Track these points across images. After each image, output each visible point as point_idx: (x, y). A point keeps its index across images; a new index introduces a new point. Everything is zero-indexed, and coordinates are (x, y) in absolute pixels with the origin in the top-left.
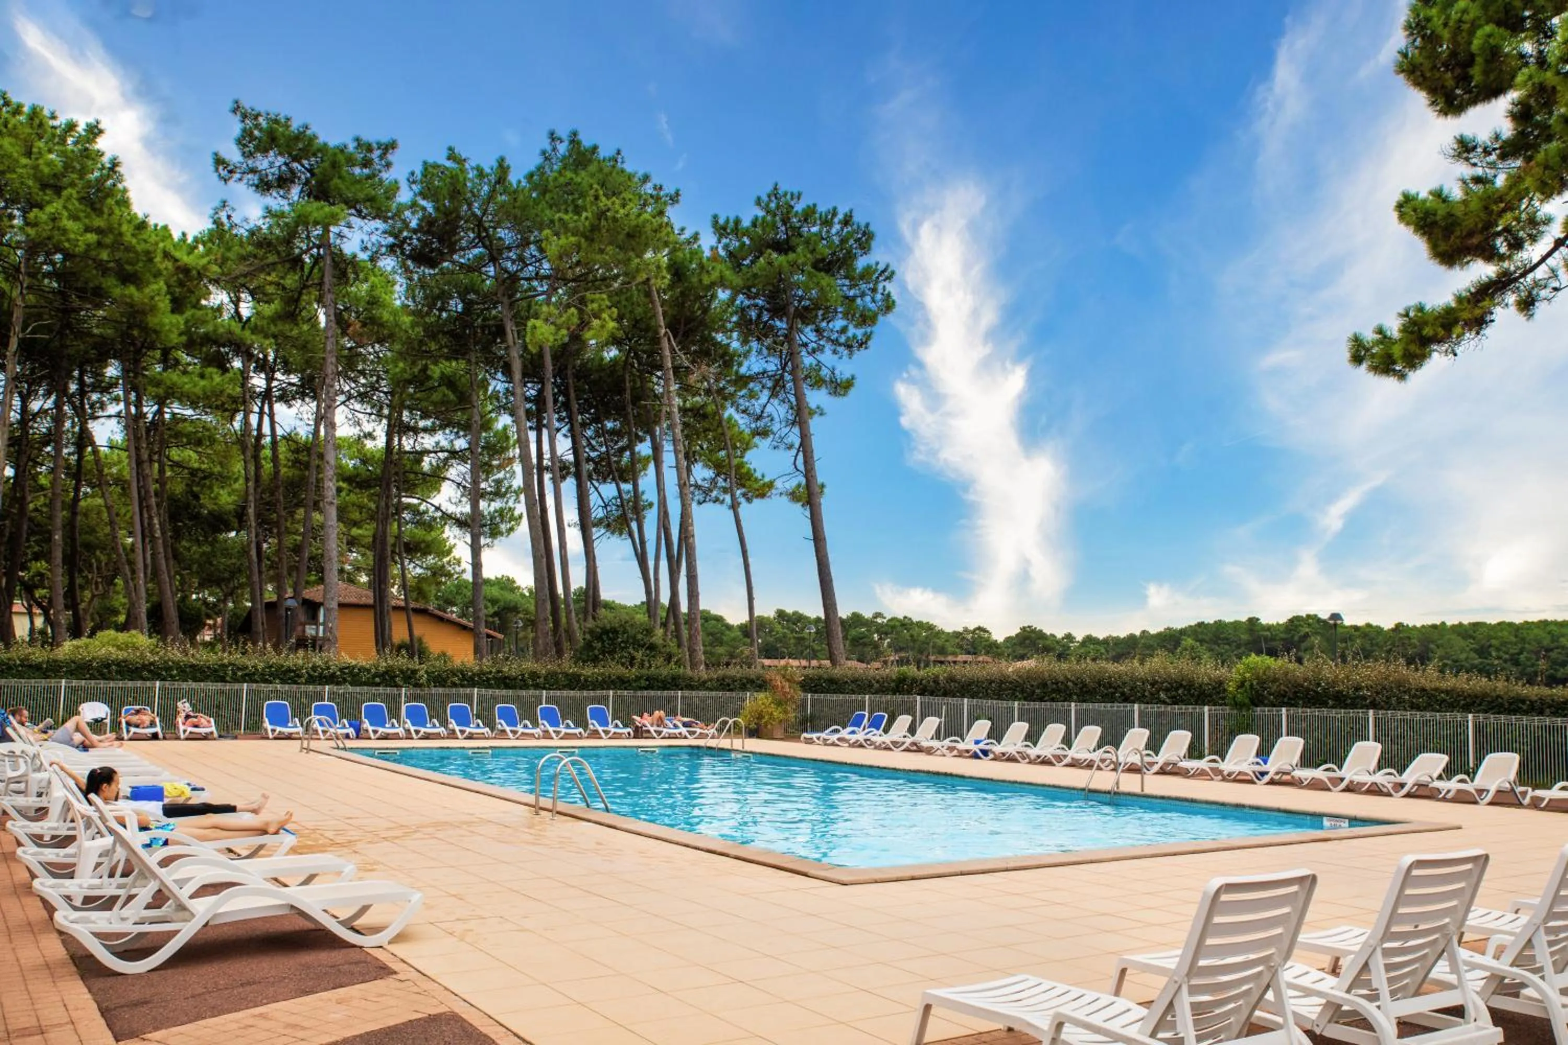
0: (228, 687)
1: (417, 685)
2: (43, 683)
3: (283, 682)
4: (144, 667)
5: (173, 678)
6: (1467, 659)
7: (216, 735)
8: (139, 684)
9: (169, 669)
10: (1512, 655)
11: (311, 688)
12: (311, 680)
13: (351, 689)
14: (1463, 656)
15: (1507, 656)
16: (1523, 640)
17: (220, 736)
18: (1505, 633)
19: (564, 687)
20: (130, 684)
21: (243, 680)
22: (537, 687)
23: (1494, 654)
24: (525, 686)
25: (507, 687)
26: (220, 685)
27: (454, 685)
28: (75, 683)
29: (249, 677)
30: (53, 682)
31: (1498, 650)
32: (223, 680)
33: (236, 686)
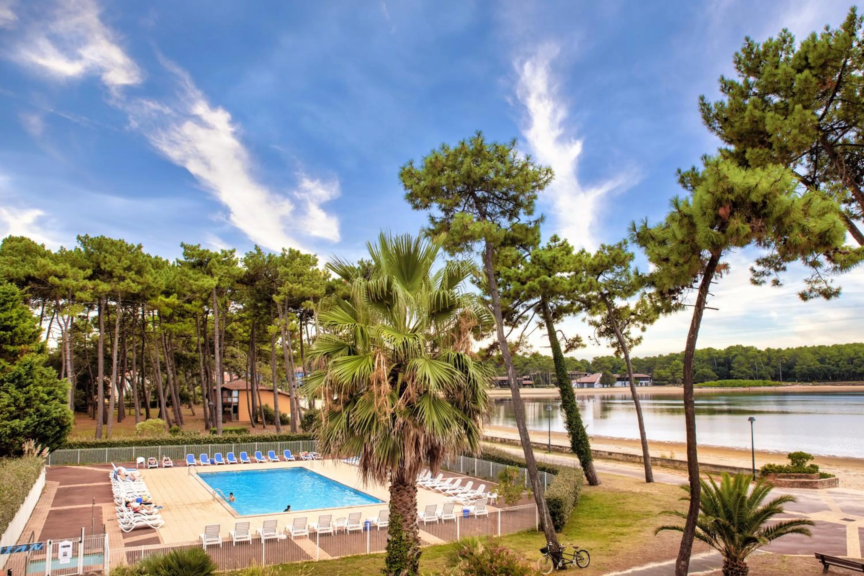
0: (180, 446)
1: (238, 442)
2: (128, 448)
3: (197, 444)
4: (156, 442)
5: (164, 445)
6: (814, 365)
7: (172, 465)
8: (155, 447)
9: (163, 442)
10: (836, 362)
11: (205, 445)
12: (205, 443)
13: (217, 445)
14: (812, 363)
15: (833, 363)
16: (842, 354)
17: (174, 466)
18: (833, 351)
19: (286, 440)
20: (152, 447)
21: (184, 444)
22: (277, 441)
23: (827, 361)
24: (272, 441)
25: (267, 441)
26: (178, 446)
27: (249, 442)
28: (137, 447)
29: (186, 443)
30: (131, 448)
31: (829, 359)
32: (179, 444)
33: (182, 446)
